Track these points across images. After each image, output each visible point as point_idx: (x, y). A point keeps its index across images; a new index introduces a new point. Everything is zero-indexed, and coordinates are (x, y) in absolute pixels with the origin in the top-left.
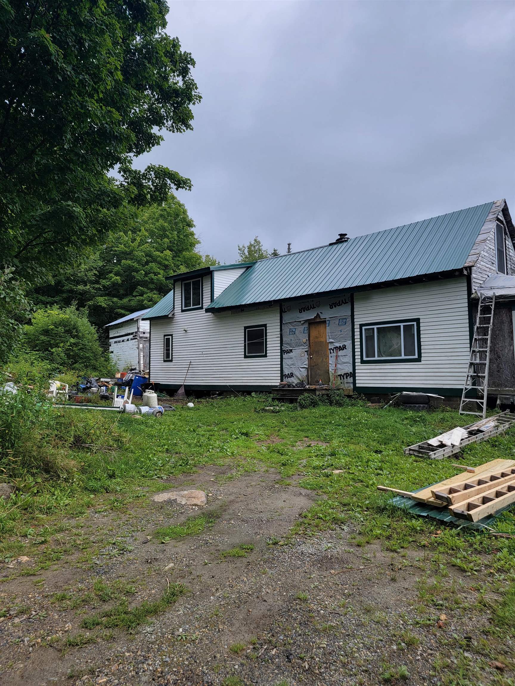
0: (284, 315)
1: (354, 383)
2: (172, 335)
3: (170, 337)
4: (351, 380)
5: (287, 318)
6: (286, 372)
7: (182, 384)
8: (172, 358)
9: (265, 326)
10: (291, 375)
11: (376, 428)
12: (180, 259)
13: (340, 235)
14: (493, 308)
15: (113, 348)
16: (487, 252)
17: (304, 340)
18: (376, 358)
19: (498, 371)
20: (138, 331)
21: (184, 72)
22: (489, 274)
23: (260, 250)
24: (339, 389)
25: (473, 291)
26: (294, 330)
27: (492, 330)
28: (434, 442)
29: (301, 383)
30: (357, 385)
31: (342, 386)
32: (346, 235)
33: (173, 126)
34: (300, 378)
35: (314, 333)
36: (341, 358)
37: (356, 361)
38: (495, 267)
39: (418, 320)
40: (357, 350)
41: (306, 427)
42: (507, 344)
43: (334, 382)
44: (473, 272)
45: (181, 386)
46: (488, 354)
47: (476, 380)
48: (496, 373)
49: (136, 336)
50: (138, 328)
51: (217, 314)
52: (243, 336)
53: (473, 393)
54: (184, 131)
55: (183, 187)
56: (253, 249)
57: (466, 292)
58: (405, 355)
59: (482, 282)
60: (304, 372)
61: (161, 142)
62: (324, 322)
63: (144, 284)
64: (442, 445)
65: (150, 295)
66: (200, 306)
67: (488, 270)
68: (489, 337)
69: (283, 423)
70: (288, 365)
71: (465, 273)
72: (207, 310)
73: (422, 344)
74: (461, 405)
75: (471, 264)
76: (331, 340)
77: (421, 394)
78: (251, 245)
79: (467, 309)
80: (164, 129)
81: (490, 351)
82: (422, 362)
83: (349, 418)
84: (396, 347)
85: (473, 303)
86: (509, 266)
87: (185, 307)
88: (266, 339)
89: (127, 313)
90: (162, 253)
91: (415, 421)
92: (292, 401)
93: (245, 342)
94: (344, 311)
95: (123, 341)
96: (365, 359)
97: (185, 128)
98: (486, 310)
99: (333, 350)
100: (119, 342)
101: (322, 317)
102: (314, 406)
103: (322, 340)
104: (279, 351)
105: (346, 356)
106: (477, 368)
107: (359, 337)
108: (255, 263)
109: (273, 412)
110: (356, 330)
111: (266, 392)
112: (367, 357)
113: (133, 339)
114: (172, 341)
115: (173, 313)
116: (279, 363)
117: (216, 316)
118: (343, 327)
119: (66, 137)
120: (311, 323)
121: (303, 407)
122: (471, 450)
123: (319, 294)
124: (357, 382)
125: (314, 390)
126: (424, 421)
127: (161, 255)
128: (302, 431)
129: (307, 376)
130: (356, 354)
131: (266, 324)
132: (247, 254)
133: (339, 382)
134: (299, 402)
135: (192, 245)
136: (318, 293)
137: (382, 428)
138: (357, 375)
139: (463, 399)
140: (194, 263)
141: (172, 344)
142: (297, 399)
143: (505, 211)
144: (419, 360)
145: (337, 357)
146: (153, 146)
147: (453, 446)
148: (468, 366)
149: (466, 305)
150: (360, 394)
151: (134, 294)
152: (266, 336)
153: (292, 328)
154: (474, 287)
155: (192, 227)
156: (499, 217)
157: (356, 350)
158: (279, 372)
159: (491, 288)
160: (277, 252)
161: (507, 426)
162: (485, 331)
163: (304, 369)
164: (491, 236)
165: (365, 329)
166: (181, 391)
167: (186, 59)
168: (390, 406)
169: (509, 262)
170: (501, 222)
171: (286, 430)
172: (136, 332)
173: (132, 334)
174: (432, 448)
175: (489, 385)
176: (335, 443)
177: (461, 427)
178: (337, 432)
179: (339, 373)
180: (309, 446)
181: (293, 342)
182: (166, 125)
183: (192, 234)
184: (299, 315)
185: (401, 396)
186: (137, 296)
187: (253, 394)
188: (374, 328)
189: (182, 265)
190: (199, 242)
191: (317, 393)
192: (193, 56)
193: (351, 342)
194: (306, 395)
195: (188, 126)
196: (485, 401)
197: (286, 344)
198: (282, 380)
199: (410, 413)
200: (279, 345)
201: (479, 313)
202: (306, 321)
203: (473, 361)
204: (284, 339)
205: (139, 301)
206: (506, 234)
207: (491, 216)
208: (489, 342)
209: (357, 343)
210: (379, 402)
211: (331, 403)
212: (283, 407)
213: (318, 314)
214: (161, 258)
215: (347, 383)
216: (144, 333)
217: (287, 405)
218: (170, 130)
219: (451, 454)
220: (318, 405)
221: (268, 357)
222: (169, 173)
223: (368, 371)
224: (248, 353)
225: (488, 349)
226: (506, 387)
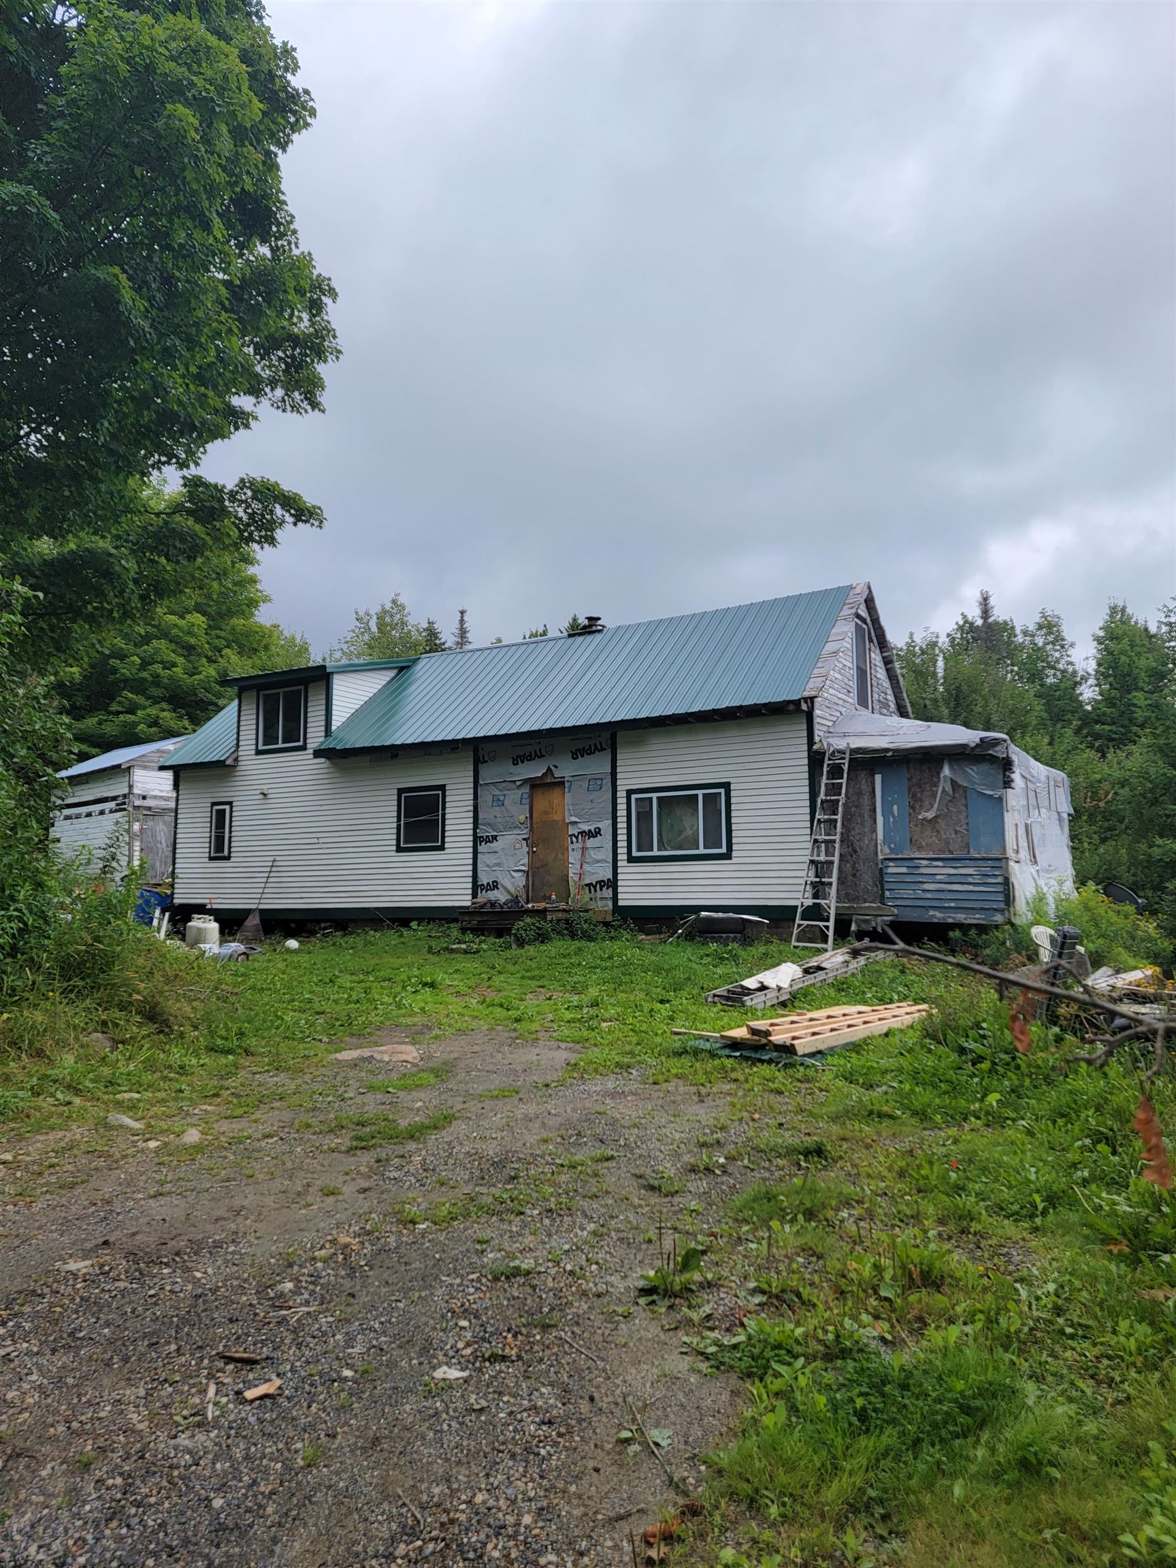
0: (483, 769)
1: (615, 898)
2: (230, 803)
3: (227, 807)
4: (608, 893)
5: (489, 773)
6: (484, 879)
7: (254, 907)
8: (230, 852)
9: (442, 788)
10: (495, 886)
11: (658, 970)
12: (222, 634)
13: (590, 619)
14: (846, 768)
15: (59, 829)
16: (839, 673)
17: (522, 818)
18: (655, 853)
19: (854, 875)
20: (130, 793)
21: (316, 307)
22: (843, 710)
23: (404, 624)
24: (587, 911)
25: (817, 739)
26: (502, 798)
27: (844, 805)
28: (751, 983)
29: (515, 900)
30: (620, 903)
31: (592, 905)
32: (599, 619)
33: (284, 401)
34: (512, 890)
35: (541, 803)
36: (592, 852)
37: (619, 857)
38: (853, 699)
39: (727, 786)
40: (622, 837)
41: (536, 973)
42: (866, 830)
43: (580, 897)
44: (816, 705)
45: (249, 911)
46: (837, 845)
47: (818, 889)
48: (850, 878)
49: (124, 803)
50: (131, 787)
51: (336, 761)
52: (395, 808)
53: (815, 912)
54: (306, 411)
55: (306, 522)
56: (388, 619)
57: (805, 740)
58: (705, 847)
59: (830, 724)
60: (520, 880)
61: (252, 423)
62: (561, 784)
63: (139, 687)
64: (763, 988)
65: (153, 711)
66: (301, 743)
67: (841, 702)
68: (839, 817)
69: (493, 968)
70: (488, 866)
71: (804, 707)
72: (318, 753)
73: (734, 827)
74: (795, 932)
75: (813, 693)
76: (574, 819)
77: (731, 915)
78: (385, 612)
79: (806, 768)
80: (265, 403)
81: (842, 841)
82: (734, 860)
83: (610, 958)
84: (689, 832)
85: (816, 759)
86: (876, 696)
87: (265, 744)
88: (444, 815)
89: (94, 751)
90: (184, 618)
91: (722, 959)
92: (500, 933)
93: (399, 820)
94: (598, 765)
95: (89, 815)
96: (635, 853)
97: (308, 408)
98: (836, 771)
99: (577, 838)
100: (78, 816)
101: (557, 774)
102: (542, 942)
103: (556, 818)
104: (471, 838)
105: (600, 849)
106: (820, 868)
107: (625, 813)
108: (415, 661)
109: (466, 952)
110: (619, 801)
111: (440, 919)
112: (639, 850)
113: (116, 811)
114: (231, 817)
115: (234, 756)
116: (471, 861)
117: (335, 765)
118: (596, 794)
119: (102, 424)
120: (535, 785)
121: (521, 943)
122: (805, 996)
123: (552, 732)
124: (620, 896)
125: (545, 911)
126: (735, 958)
127: (181, 622)
128: (532, 978)
129: (526, 887)
130: (619, 844)
131: (444, 786)
132: (374, 629)
133: (587, 897)
134: (515, 935)
135: (253, 603)
136: (550, 730)
137: (668, 971)
138: (620, 883)
139: (797, 922)
140: (255, 645)
141: (231, 821)
142: (510, 929)
143: (870, 602)
144: (728, 856)
145: (584, 849)
146: (237, 429)
147: (779, 989)
148: (805, 866)
149: (806, 761)
150: (625, 920)
151: (114, 707)
152: (444, 808)
153: (497, 793)
154: (818, 733)
155: (251, 563)
156: (860, 612)
157: (619, 838)
158: (470, 880)
159: (845, 735)
160: (436, 626)
161: (863, 963)
162: (832, 807)
163: (520, 874)
164: (845, 644)
165: (637, 799)
166: (253, 921)
167: (320, 287)
168: (678, 938)
169: (875, 689)
170: (864, 621)
171: (502, 978)
172: (125, 796)
173: (114, 798)
174: (747, 992)
175: (839, 900)
176: (593, 992)
177: (793, 962)
178: (594, 977)
179: (588, 881)
180: (550, 999)
181: (499, 820)
182: (270, 395)
183: (253, 580)
184: (513, 769)
185: (699, 920)
186: (122, 713)
187: (414, 924)
188: (651, 799)
189: (228, 647)
190: (267, 599)
191: (549, 918)
192: (333, 284)
193: (610, 822)
194: (528, 920)
195: (315, 405)
196: (831, 924)
197: (484, 825)
198: (474, 895)
199: (714, 946)
200: (471, 826)
201: (825, 777)
202: (526, 781)
203: (816, 858)
204: (481, 816)
205: (125, 724)
206: (871, 641)
207: (847, 611)
208: (839, 825)
209: (622, 825)
210: (661, 933)
211: (573, 936)
212: (487, 943)
213: (549, 769)
214: (180, 628)
215: (601, 899)
216: (144, 798)
217: (492, 940)
218: (278, 408)
219: (775, 1001)
220: (550, 939)
221: (447, 851)
222: (284, 495)
223: (641, 876)
224: (405, 842)
225: (837, 838)
226: (865, 901)
